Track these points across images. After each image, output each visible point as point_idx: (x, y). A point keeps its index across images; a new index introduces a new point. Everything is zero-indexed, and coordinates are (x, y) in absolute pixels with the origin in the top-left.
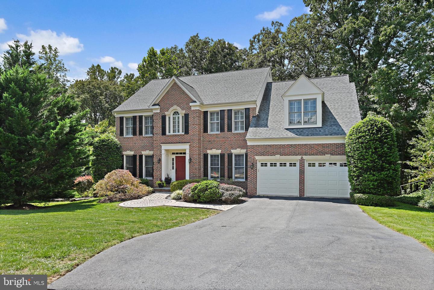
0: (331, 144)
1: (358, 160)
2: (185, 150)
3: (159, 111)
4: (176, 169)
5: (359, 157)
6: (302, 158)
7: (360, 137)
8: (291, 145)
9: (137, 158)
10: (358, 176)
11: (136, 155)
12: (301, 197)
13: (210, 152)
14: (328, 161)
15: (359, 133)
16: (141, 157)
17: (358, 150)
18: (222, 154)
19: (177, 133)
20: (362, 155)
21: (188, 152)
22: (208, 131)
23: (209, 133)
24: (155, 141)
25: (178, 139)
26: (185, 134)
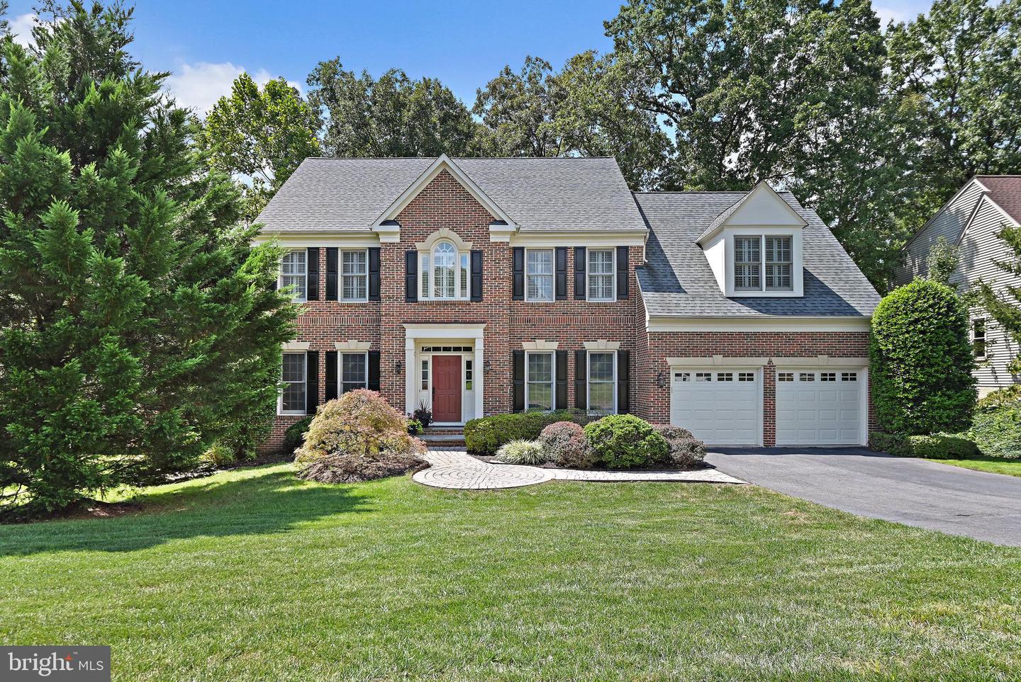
0: (828, 334)
1: (916, 366)
2: (473, 341)
3: (398, 241)
4: (433, 389)
5: (918, 360)
6: (770, 362)
7: (916, 321)
8: (747, 334)
9: (321, 359)
10: (917, 401)
11: (317, 352)
12: (769, 449)
13: (528, 347)
14: (819, 369)
15: (913, 312)
16: (331, 357)
17: (915, 347)
18: (561, 351)
19: (445, 298)
20: (924, 357)
21: (479, 347)
22: (523, 294)
23: (525, 301)
24: (386, 315)
25: (451, 314)
26: (472, 301)
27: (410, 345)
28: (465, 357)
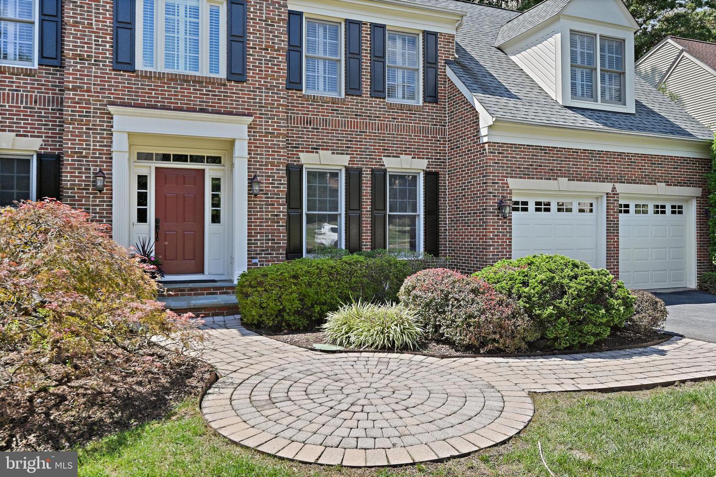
4: (157, 221)
6: (614, 188)
8: (592, 152)
13: (308, 160)
14: (653, 199)
18: (352, 169)
19: (182, 69)
22: (301, 83)
23: (304, 92)
24: (74, 89)
25: (195, 97)
26: (229, 80)
27: (120, 143)
28: (211, 171)
